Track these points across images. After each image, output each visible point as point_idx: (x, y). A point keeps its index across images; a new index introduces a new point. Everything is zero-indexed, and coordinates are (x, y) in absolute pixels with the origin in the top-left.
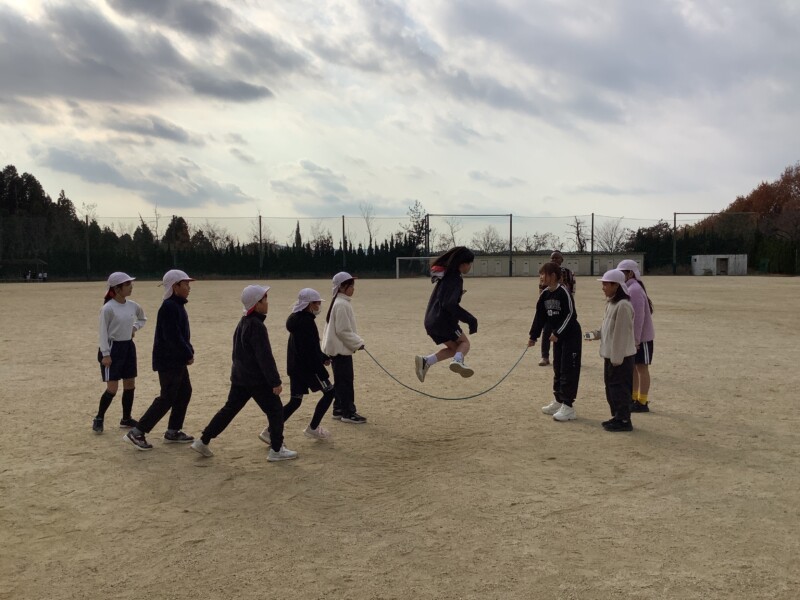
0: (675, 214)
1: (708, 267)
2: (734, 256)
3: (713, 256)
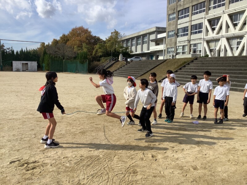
1: (18, 67)
2: (30, 62)
3: (20, 62)
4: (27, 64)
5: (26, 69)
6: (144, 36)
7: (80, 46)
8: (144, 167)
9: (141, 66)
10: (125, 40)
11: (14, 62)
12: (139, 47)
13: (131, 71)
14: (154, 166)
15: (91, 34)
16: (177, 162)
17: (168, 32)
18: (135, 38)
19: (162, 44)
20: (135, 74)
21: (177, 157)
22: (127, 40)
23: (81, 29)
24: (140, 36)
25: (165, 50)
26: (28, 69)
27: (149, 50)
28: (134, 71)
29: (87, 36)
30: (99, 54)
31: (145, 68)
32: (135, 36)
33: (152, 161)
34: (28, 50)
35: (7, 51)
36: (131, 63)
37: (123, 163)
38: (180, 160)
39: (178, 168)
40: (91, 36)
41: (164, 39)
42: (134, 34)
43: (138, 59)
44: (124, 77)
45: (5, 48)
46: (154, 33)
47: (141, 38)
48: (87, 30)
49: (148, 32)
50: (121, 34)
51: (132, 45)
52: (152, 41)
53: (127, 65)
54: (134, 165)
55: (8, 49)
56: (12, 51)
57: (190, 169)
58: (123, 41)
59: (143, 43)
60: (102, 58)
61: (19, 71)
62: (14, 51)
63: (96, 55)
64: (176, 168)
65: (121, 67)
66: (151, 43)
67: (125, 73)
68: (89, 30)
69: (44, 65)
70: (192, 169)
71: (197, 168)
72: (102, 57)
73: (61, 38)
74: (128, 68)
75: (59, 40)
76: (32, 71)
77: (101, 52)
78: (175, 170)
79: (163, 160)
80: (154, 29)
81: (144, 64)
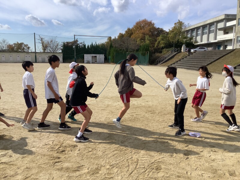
0: (74, 35)
1: (88, 59)
2: (99, 55)
3: (90, 55)
4: (96, 56)
5: (95, 61)
6: (211, 24)
7: (143, 39)
8: (171, 164)
9: (204, 57)
10: (189, 30)
11: (85, 55)
12: (205, 37)
13: (193, 62)
14: (183, 165)
15: (155, 26)
16: (212, 164)
17: (239, 19)
18: (201, 28)
19: (232, 32)
20: (197, 65)
21: (214, 158)
22: (192, 30)
23: (145, 21)
24: (207, 24)
25: (234, 39)
26: (96, 62)
27: (216, 39)
28: (197, 63)
29: (150, 28)
30: (161, 46)
31: (209, 59)
32: (201, 25)
33: (181, 159)
34: (97, 44)
35: (80, 45)
36: (194, 54)
37: (149, 157)
38: (217, 162)
39: (210, 171)
40: (155, 28)
41: (234, 27)
42: (200, 23)
43: (203, 50)
44: (185, 68)
45: (78, 43)
46: (223, 21)
47: (207, 27)
48: (150, 23)
49: (215, 20)
50: (185, 24)
51: (197, 35)
52: (220, 29)
53: (189, 55)
54: (160, 160)
55: (81, 43)
56: (84, 45)
57: (226, 174)
58: (188, 31)
59: (210, 32)
60: (164, 50)
61: (89, 63)
62: (85, 45)
63: (158, 47)
64: (209, 170)
65: (183, 59)
66: (218, 32)
67: (186, 64)
68: (153, 22)
69: (110, 57)
70: (228, 174)
71: (234, 174)
72: (164, 48)
73: (126, 32)
74: (190, 59)
75: (125, 34)
76: (99, 63)
77: (164, 43)
78: (206, 173)
79: (196, 159)
80: (223, 17)
81: (208, 55)
